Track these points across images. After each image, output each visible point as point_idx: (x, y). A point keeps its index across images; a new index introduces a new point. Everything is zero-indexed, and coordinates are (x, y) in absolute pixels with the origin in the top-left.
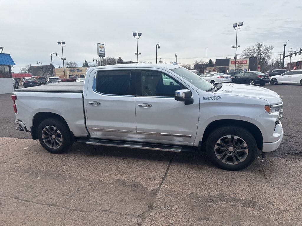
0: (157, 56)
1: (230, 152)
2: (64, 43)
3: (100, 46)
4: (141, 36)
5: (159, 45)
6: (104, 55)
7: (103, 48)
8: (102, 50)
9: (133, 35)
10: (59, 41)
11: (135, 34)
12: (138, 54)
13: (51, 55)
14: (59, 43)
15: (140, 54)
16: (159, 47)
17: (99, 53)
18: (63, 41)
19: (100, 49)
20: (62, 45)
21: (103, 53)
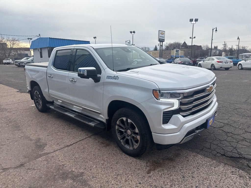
0: (212, 39)
1: (128, 136)
2: (134, 32)
3: (161, 33)
4: (197, 21)
5: (216, 29)
6: (163, 40)
7: (164, 34)
8: (162, 36)
9: (190, 21)
10: (131, 31)
11: (191, 20)
12: (192, 38)
13: (126, 42)
14: (131, 32)
15: (195, 38)
16: (216, 30)
17: (159, 39)
18: (134, 31)
19: (161, 35)
20: (133, 33)
21: (163, 38)
